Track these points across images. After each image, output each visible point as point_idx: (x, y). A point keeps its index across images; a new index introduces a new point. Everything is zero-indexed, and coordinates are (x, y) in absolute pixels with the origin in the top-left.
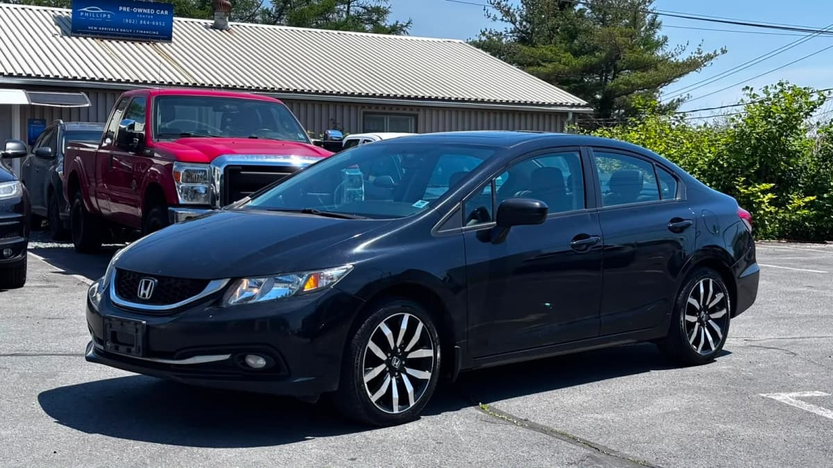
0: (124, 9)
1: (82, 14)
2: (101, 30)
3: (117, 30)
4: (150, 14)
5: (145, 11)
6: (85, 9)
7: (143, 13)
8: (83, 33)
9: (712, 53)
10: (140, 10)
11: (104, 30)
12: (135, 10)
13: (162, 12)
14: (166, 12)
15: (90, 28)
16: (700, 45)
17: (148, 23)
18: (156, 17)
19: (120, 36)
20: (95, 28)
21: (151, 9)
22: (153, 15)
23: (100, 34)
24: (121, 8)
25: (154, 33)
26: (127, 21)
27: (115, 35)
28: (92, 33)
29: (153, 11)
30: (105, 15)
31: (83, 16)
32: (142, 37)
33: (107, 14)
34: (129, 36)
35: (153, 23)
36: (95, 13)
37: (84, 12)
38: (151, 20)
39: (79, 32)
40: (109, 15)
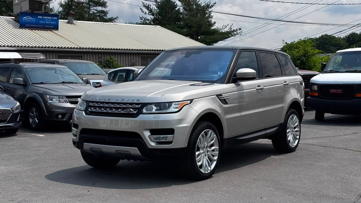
0: (40, 17)
1: (24, 19)
2: (31, 26)
3: (37, 26)
4: (50, 19)
5: (48, 18)
6: (25, 18)
7: (47, 19)
8: (24, 27)
9: (235, 29)
10: (46, 17)
11: (32, 26)
12: (44, 17)
13: (55, 18)
14: (56, 18)
15: (27, 25)
16: (231, 26)
17: (49, 23)
18: (52, 20)
19: (38, 28)
20: (29, 25)
21: (50, 17)
22: (51, 19)
23: (31, 28)
24: (38, 17)
25: (52, 26)
26: (41, 22)
27: (37, 28)
28: (27, 27)
29: (51, 18)
30: (32, 20)
31: (24, 20)
32: (47, 28)
33: (33, 19)
34: (42, 28)
35: (51, 23)
36: (29, 19)
37: (25, 19)
38: (50, 21)
39: (22, 27)
40: (34, 20)
